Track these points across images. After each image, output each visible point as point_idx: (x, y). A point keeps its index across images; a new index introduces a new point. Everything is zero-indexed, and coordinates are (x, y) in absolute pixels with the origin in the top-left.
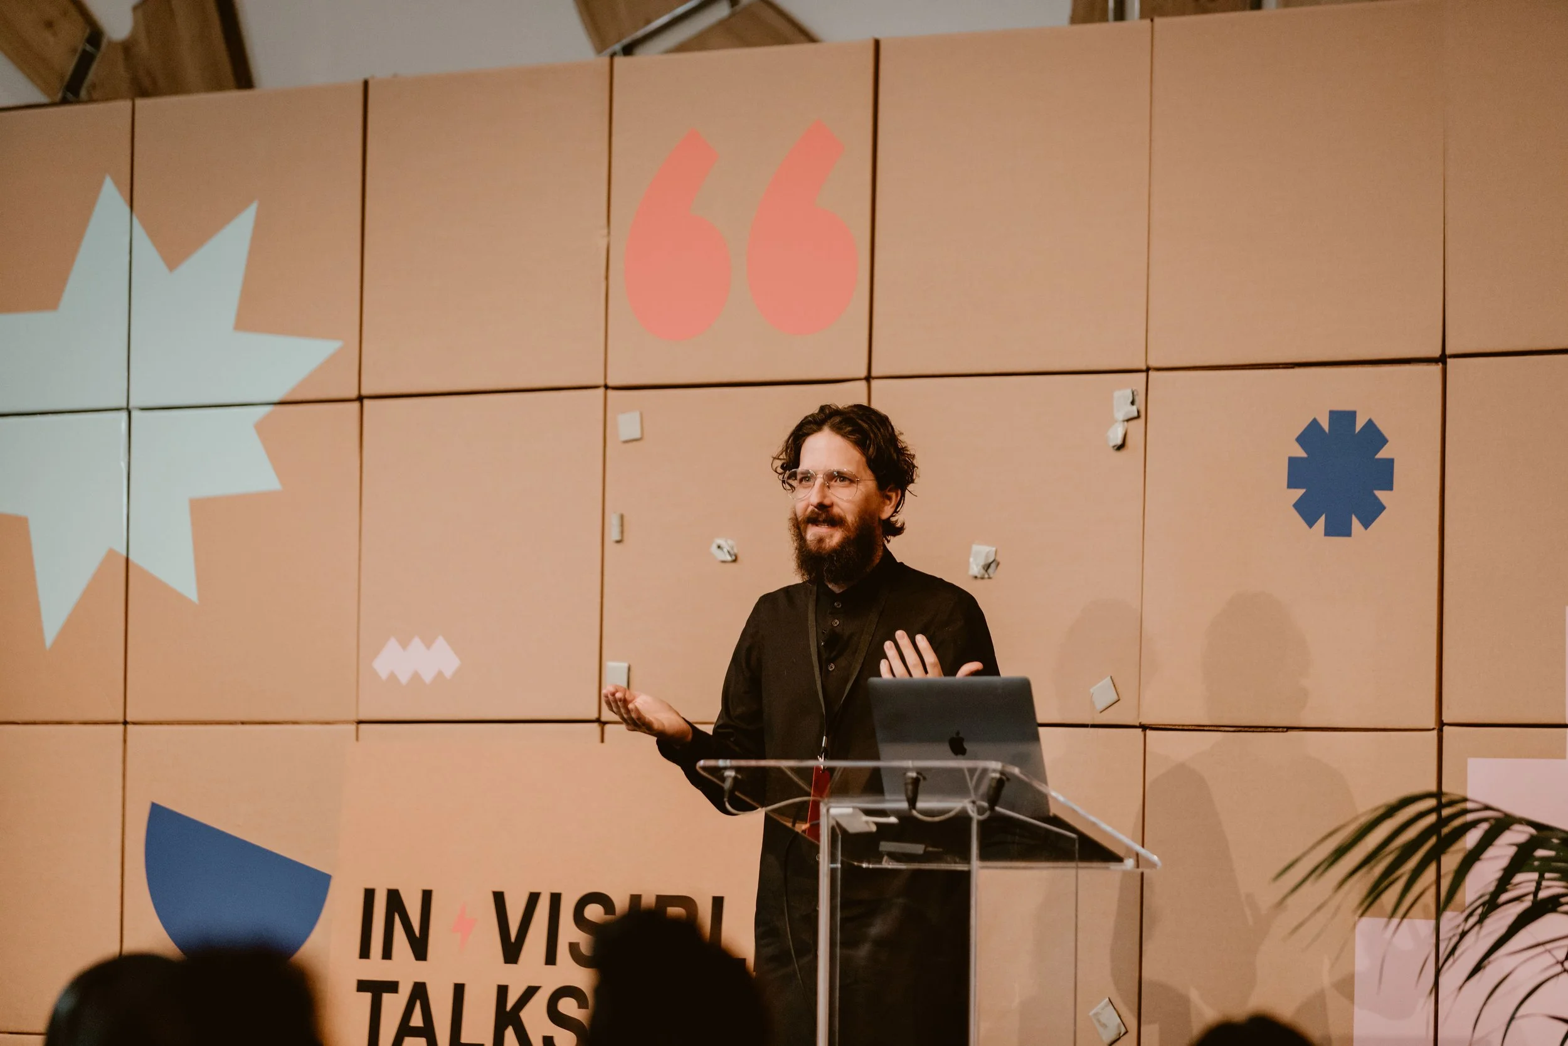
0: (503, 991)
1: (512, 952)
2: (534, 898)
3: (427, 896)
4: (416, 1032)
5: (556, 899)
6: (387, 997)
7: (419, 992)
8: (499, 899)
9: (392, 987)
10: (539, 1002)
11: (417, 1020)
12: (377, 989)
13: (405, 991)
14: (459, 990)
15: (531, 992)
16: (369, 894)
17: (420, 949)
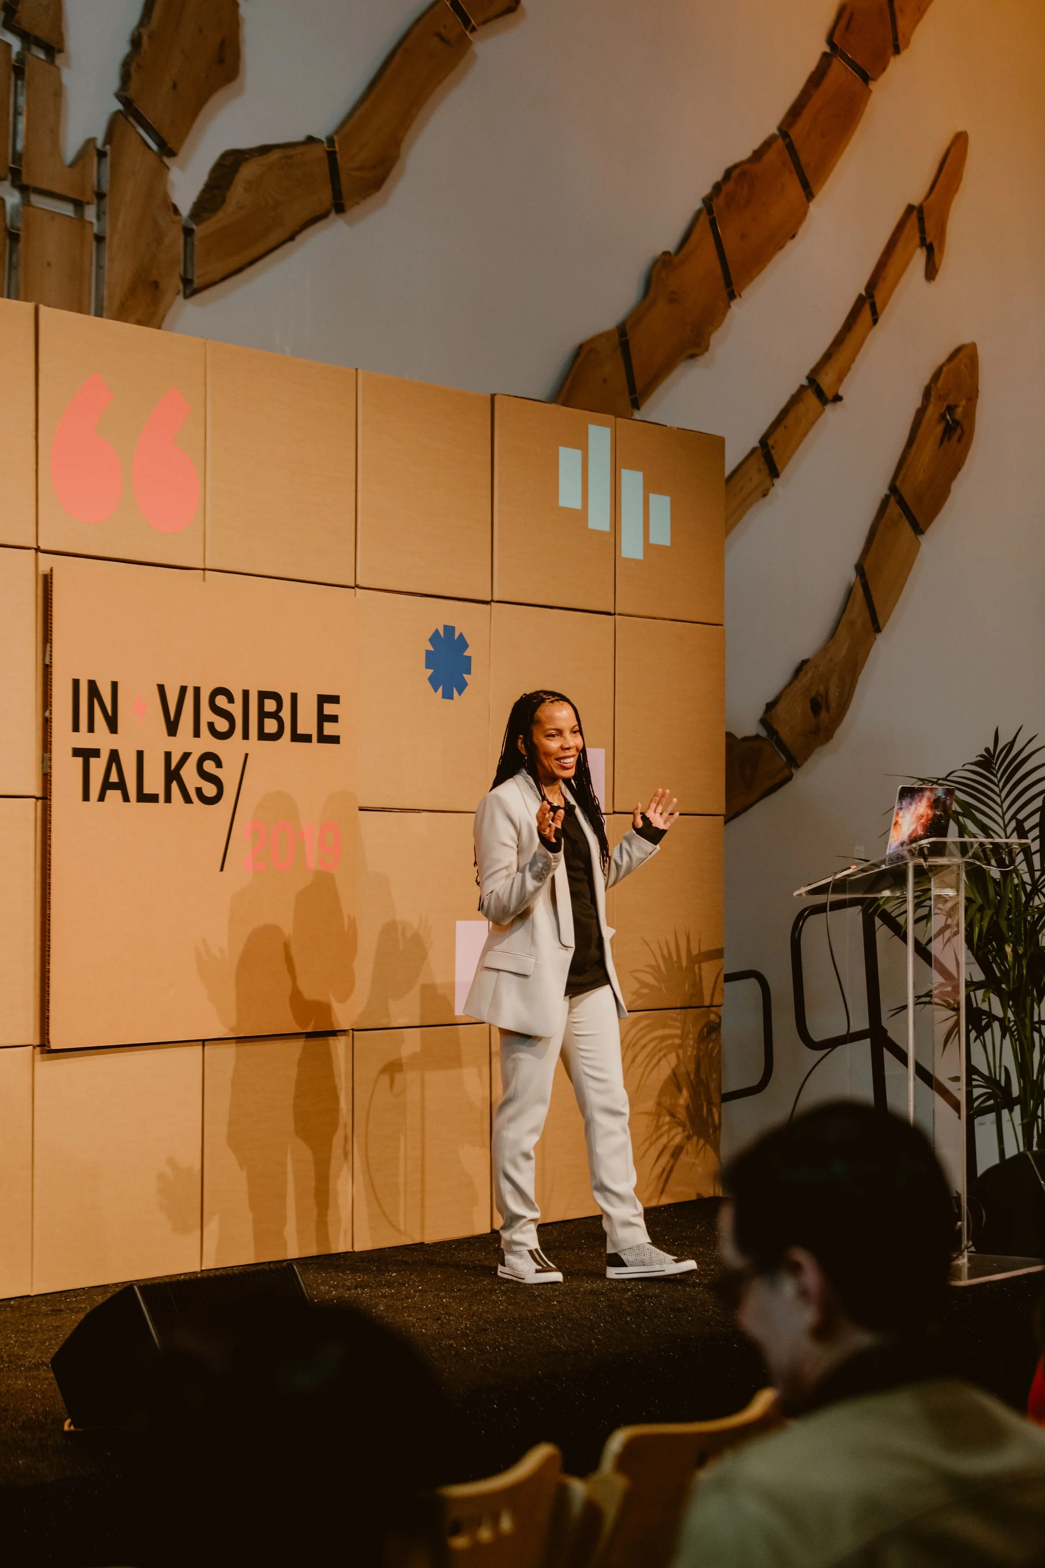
0: (168, 755)
1: (172, 728)
2: (183, 690)
3: (115, 685)
4: (114, 786)
5: (197, 690)
6: (93, 761)
7: (114, 756)
8: (161, 688)
9: (96, 753)
10: (192, 763)
11: (114, 778)
12: (86, 754)
13: (105, 756)
14: (140, 755)
15: (186, 756)
16: (76, 683)
17: (113, 725)
